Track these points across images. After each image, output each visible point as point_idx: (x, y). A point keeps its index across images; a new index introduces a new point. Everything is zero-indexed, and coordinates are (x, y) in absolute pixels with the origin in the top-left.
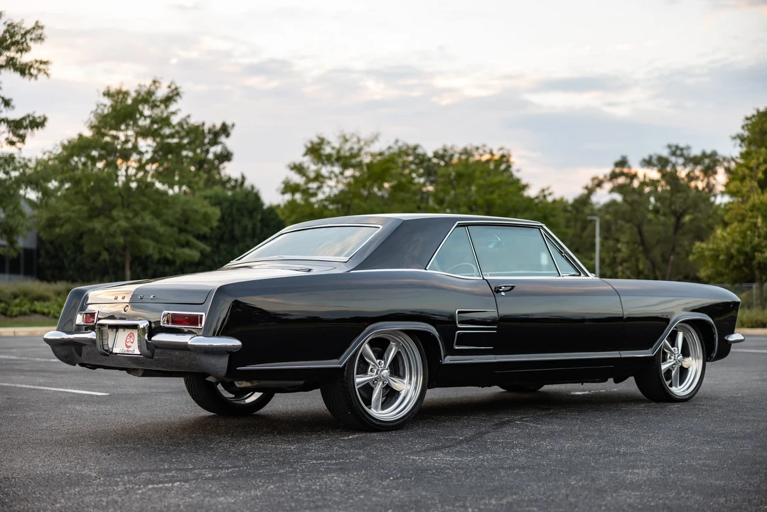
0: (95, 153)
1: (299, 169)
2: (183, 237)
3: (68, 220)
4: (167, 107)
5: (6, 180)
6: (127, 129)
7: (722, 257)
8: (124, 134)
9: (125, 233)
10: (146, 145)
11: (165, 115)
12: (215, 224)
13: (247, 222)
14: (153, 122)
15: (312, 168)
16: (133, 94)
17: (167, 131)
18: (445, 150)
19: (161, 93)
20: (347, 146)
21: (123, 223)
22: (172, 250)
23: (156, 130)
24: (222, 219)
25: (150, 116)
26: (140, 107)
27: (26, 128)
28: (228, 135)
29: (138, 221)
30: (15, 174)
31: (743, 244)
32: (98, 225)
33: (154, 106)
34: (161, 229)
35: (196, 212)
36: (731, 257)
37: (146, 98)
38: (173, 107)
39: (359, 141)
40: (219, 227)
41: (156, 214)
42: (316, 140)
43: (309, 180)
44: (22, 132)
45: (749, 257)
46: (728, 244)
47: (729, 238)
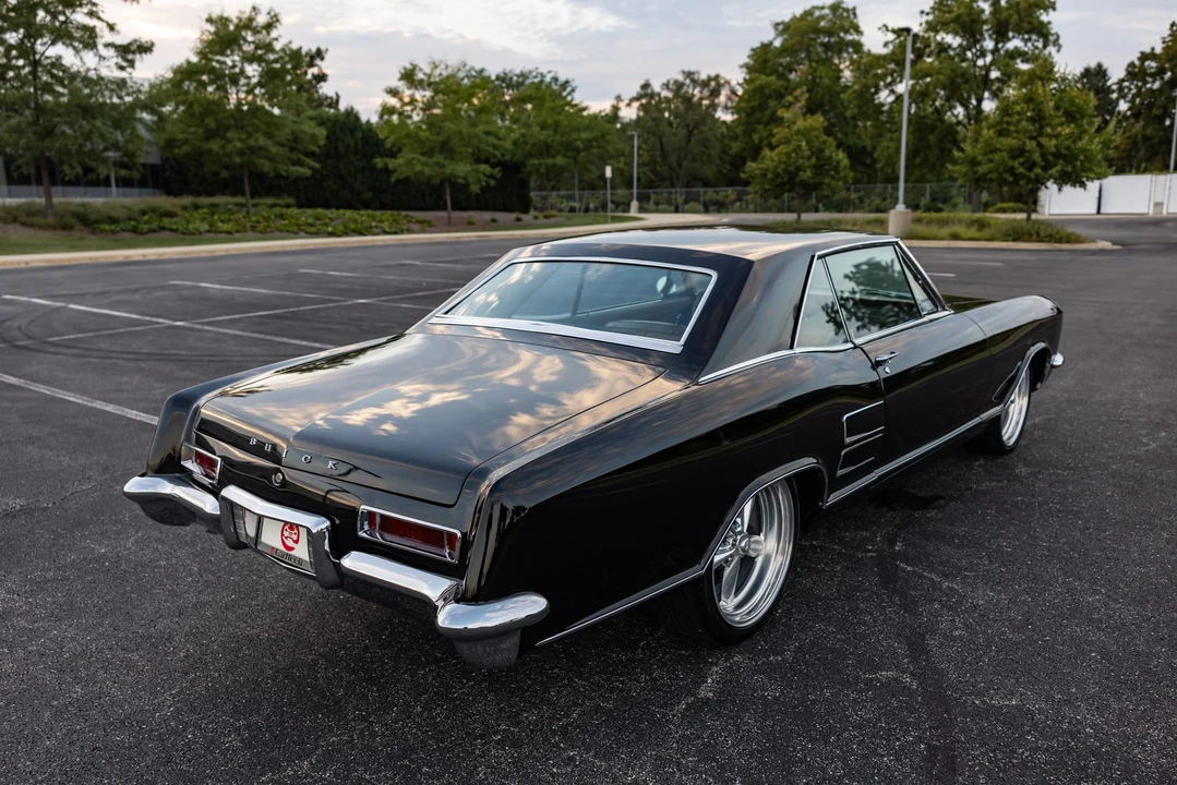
0: (205, 78)
1: (394, 92)
2: (294, 156)
3: (186, 141)
4: (268, 33)
5: (119, 105)
6: (232, 54)
8: (231, 59)
9: (241, 153)
10: (253, 70)
11: (268, 40)
12: (322, 142)
13: (349, 139)
14: (257, 48)
15: (407, 93)
16: (235, 21)
17: (272, 57)
18: (505, 74)
19: (262, 19)
20: (437, 72)
21: (238, 144)
22: (285, 168)
23: (260, 56)
24: (328, 137)
25: (253, 42)
26: (243, 33)
27: (134, 53)
28: (322, 59)
29: (252, 142)
30: (128, 99)
31: (788, 164)
32: (214, 146)
33: (256, 32)
34: (274, 150)
35: (305, 132)
37: (247, 24)
38: (274, 34)
39: (447, 67)
40: (326, 145)
41: (269, 136)
42: (409, 66)
43: (405, 104)
44: (130, 57)
45: (792, 176)
46: (775, 164)
47: (776, 158)
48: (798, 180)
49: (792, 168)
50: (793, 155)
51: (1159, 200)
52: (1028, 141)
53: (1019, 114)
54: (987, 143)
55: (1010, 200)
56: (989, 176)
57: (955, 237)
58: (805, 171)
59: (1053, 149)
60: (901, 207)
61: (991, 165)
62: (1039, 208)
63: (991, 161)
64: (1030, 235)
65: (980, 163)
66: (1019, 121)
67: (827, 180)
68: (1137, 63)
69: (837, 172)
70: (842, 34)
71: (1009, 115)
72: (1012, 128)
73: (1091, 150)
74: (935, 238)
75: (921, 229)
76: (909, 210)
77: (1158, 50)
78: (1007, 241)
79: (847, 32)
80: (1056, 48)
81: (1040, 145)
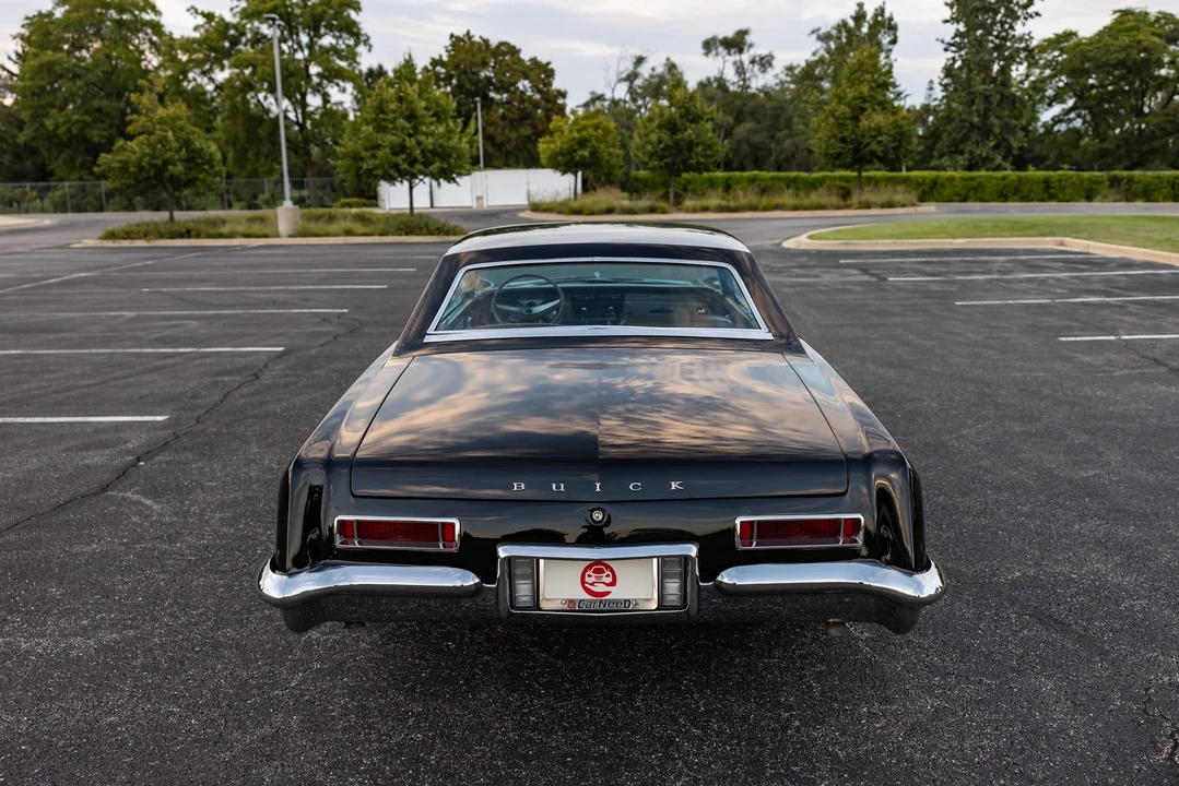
7: (132, 169)
31: (153, 157)
36: (141, 169)
45: (161, 170)
46: (138, 155)
47: (137, 149)
48: (167, 174)
49: (159, 162)
50: (159, 146)
51: (479, 194)
52: (407, 139)
53: (394, 112)
54: (367, 139)
55: (352, 196)
56: (375, 172)
57: (349, 233)
58: (175, 165)
59: (431, 147)
60: (288, 204)
61: (377, 162)
62: (380, 203)
63: (374, 156)
64: (421, 228)
65: (362, 159)
66: (395, 119)
67: (202, 176)
68: (430, 68)
69: (212, 167)
70: (137, 13)
71: (383, 112)
72: (390, 126)
73: (461, 148)
74: (327, 235)
75: (313, 226)
76: (297, 207)
77: (445, 58)
78: (400, 235)
79: (143, 10)
80: (368, 47)
81: (419, 143)
